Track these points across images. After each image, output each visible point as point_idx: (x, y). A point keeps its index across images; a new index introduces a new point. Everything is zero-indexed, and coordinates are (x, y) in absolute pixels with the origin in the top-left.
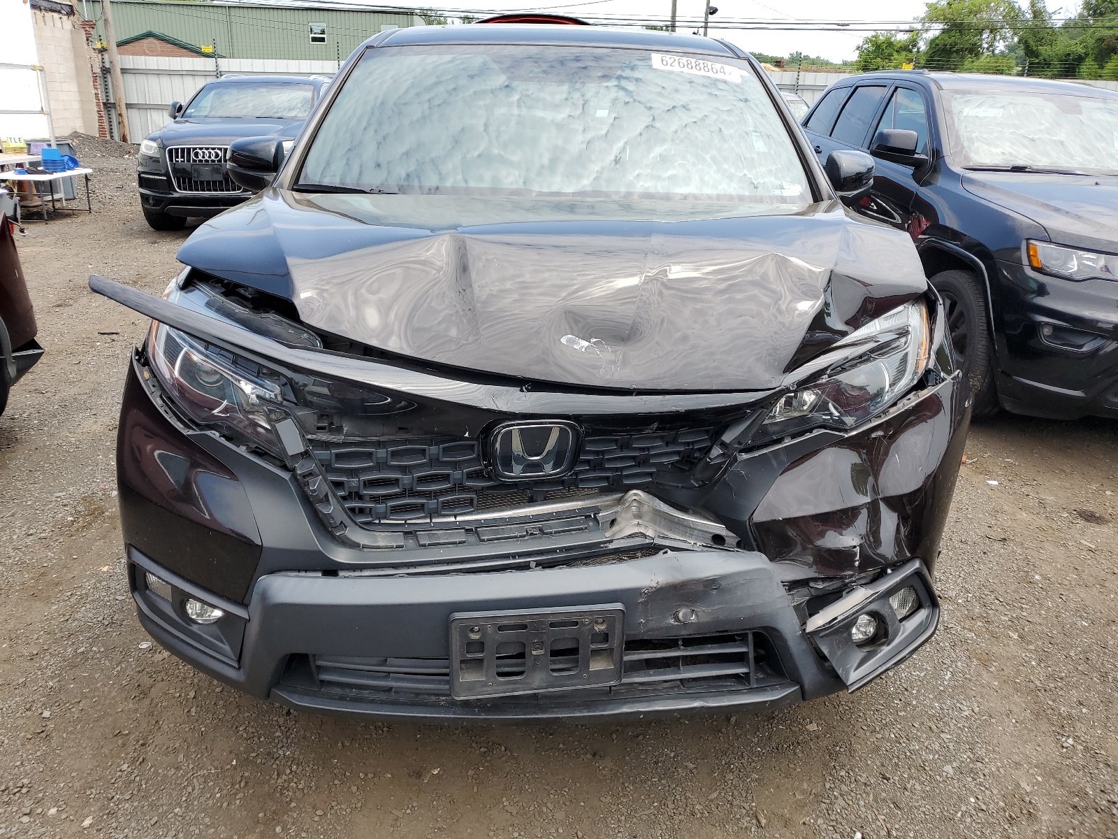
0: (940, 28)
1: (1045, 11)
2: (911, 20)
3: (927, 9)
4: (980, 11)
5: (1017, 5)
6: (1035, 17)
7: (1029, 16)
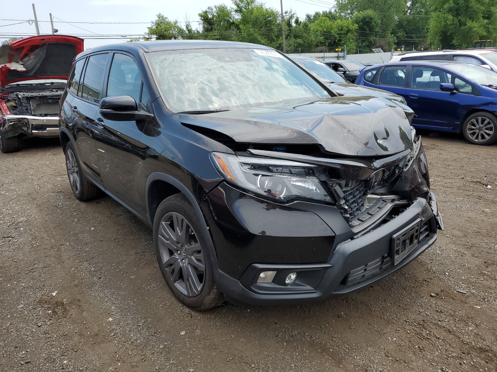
0: (155, 37)
1: (192, 30)
2: (144, 34)
3: (148, 30)
4: (168, 30)
5: (181, 28)
6: (189, 32)
7: (187, 32)
